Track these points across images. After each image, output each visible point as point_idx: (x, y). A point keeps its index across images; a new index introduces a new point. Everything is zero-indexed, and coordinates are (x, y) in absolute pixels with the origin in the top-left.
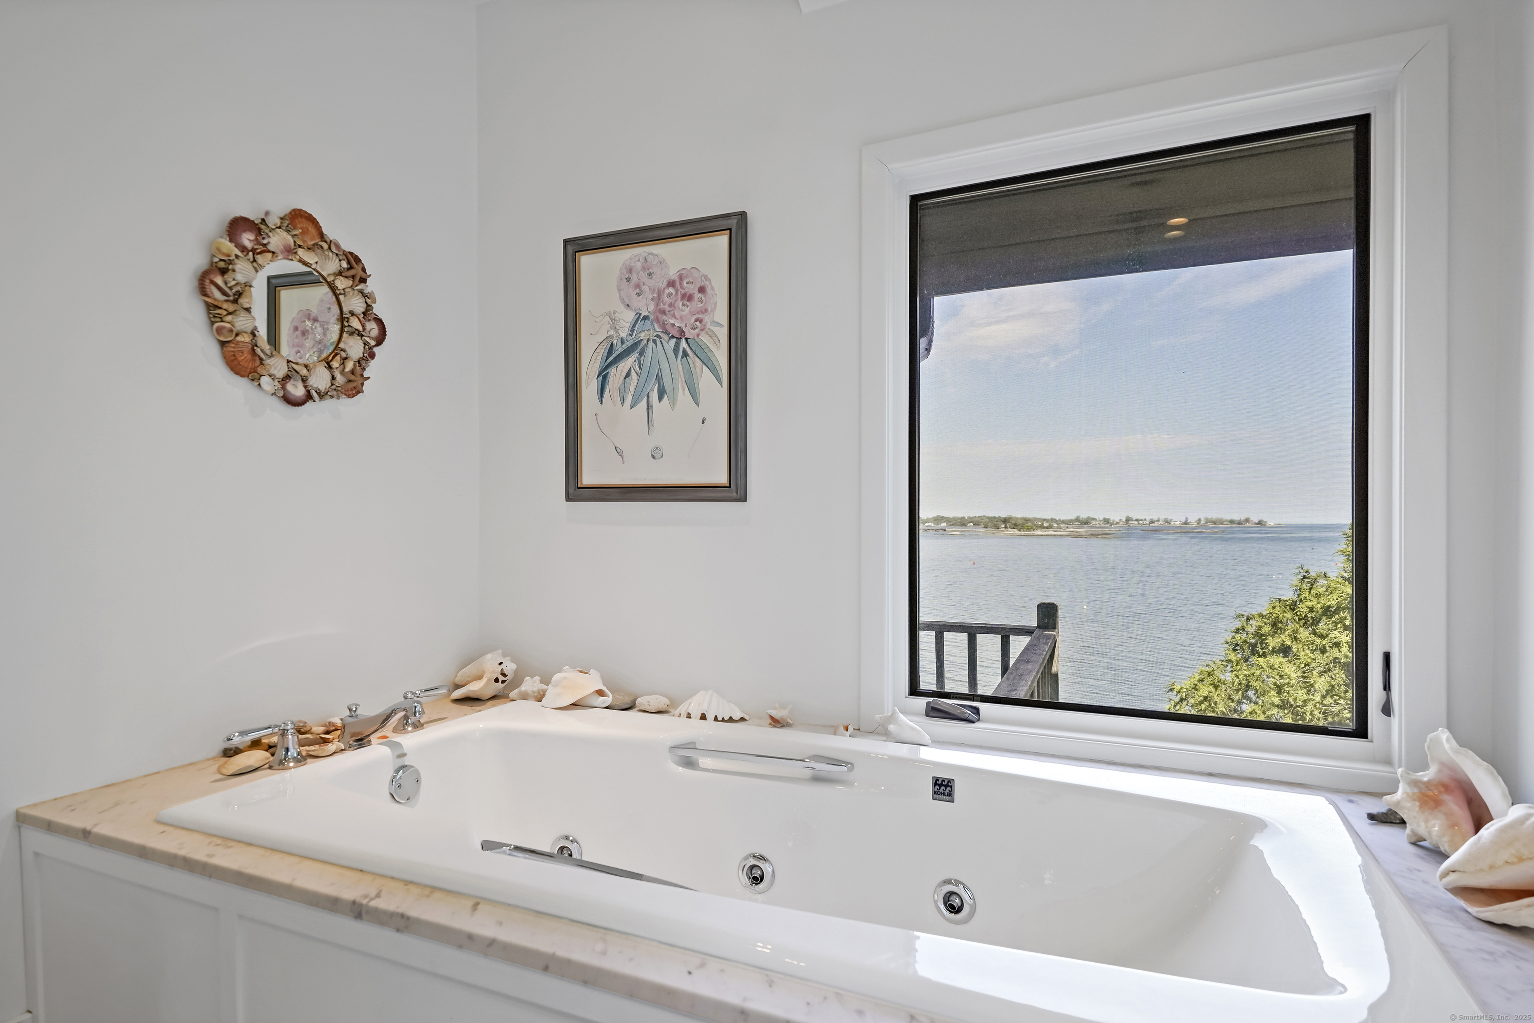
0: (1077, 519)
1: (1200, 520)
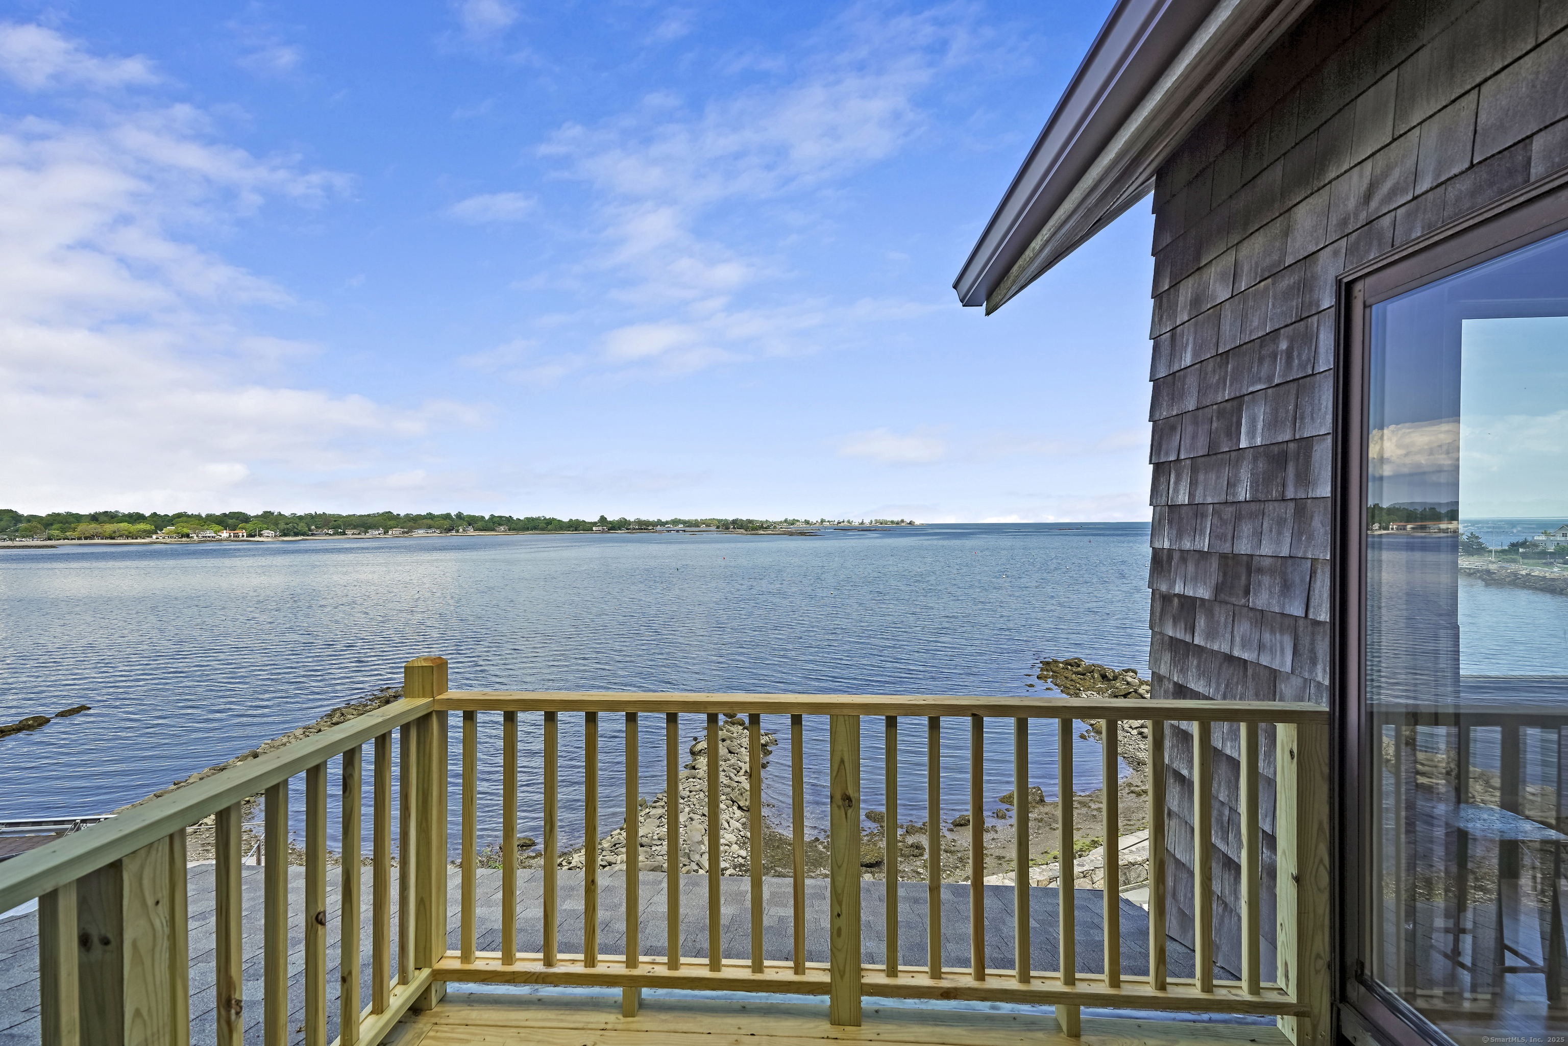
0: (786, 521)
1: (871, 521)
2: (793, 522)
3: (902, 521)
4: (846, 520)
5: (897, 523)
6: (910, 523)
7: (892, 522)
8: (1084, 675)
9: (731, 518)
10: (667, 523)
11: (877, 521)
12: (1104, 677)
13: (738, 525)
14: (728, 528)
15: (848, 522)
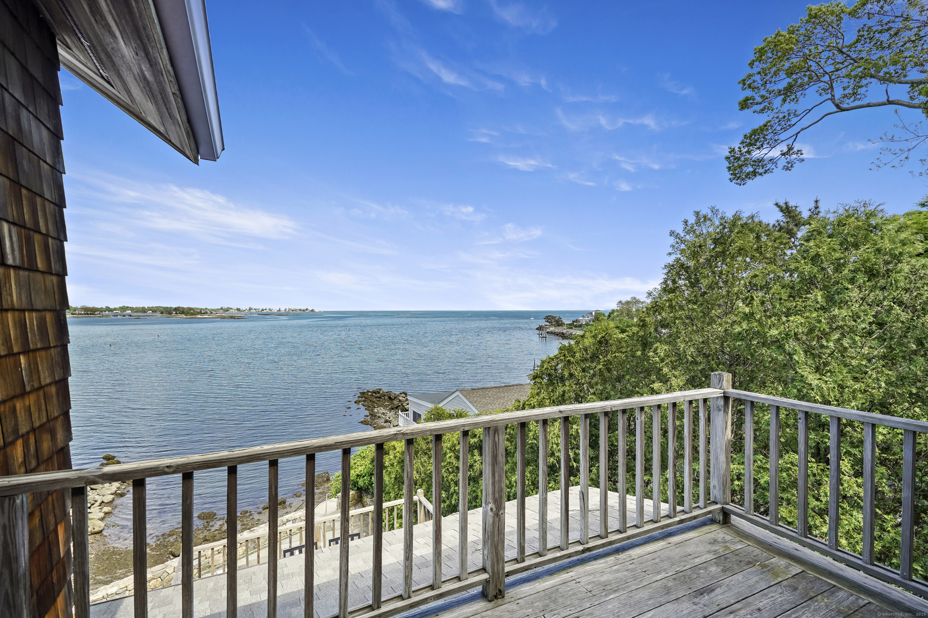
0: (222, 309)
1: (286, 309)
2: (227, 310)
3: (307, 309)
4: (268, 308)
5: (304, 311)
6: (312, 311)
7: (300, 310)
8: (380, 398)
9: (174, 306)
10: (115, 309)
11: (289, 310)
12: (390, 398)
13: (179, 311)
14: (170, 313)
15: (270, 310)
